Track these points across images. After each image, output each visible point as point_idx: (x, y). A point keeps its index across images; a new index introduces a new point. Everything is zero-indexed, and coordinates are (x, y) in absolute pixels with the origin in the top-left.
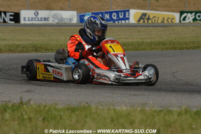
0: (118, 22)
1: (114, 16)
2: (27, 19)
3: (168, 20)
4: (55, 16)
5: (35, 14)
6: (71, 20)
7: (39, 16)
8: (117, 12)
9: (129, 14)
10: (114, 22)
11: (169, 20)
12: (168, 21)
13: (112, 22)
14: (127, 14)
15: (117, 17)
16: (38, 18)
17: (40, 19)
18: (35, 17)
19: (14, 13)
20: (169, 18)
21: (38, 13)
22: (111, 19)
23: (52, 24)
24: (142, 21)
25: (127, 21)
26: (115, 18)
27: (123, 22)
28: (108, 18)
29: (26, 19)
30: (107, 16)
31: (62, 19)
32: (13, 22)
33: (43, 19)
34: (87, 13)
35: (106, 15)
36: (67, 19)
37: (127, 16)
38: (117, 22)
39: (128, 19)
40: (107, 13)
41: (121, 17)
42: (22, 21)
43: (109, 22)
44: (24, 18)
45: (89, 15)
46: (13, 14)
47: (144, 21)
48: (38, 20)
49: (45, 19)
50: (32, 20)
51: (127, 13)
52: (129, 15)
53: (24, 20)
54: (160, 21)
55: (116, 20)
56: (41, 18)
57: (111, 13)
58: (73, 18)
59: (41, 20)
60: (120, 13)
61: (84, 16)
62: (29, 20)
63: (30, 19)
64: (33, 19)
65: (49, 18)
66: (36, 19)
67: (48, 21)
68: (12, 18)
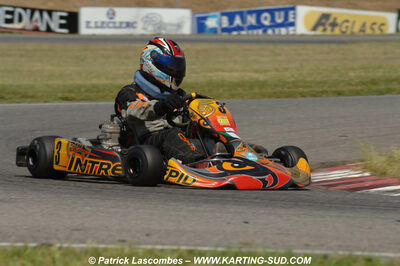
0: (274, 31)
1: (266, 18)
2: (92, 25)
4: (147, 20)
5: (108, 14)
6: (179, 26)
7: (117, 19)
8: (272, 12)
9: (295, 14)
11: (375, 27)
12: (373, 29)
13: (260, 32)
14: (291, 16)
15: (271, 21)
16: (115, 23)
17: (117, 25)
18: (107, 20)
19: (69, 13)
20: (375, 24)
21: (114, 14)
22: (260, 25)
23: (143, 35)
24: (321, 28)
25: (291, 28)
26: (267, 23)
27: (283, 31)
28: (254, 22)
29: (90, 25)
30: (251, 20)
31: (161, 25)
32: (65, 31)
33: (124, 25)
34: (211, 14)
35: (249, 17)
36: (172, 25)
37: (291, 20)
38: (270, 32)
39: (292, 24)
40: (250, 13)
41: (279, 21)
42: (84, 30)
43: (255, 31)
44: (88, 23)
45: (216, 16)
46: (65, 14)
47: (325, 30)
48: (115, 27)
49: (129, 25)
50: (102, 27)
51: (291, 12)
52: (294, 18)
53: (88, 27)
54: (356, 29)
55: (270, 27)
56: (121, 23)
57: (259, 13)
58: (182, 22)
59: (120, 27)
60: (277, 14)
61: (205, 18)
62: (97, 27)
63: (99, 25)
64: (105, 25)
65: (135, 23)
66: (110, 25)
67: (134, 28)
68: (64, 22)
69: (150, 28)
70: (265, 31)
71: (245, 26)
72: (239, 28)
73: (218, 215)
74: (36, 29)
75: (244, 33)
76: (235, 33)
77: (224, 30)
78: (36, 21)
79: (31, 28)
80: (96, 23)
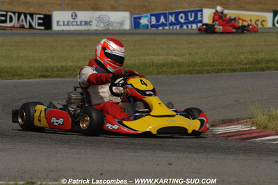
0: (187, 27)
1: (182, 17)
2: (61, 23)
3: (257, 22)
4: (99, 19)
5: (72, 16)
7: (78, 19)
8: (186, 13)
9: (202, 14)
11: (259, 23)
12: (257, 24)
13: (178, 27)
14: (199, 16)
15: (185, 20)
16: (77, 22)
17: (79, 23)
18: (72, 20)
19: (45, 15)
20: (258, 20)
21: (76, 15)
22: (178, 22)
23: (96, 30)
25: (199, 25)
26: (182, 21)
27: (194, 26)
28: (173, 20)
29: (60, 23)
30: (172, 19)
31: (109, 23)
32: (43, 28)
33: (83, 23)
34: (144, 15)
35: (170, 17)
37: (199, 19)
38: (185, 27)
39: (201, 21)
40: (171, 14)
41: (191, 19)
42: (55, 27)
43: (175, 27)
44: (58, 22)
45: (147, 16)
46: (42, 16)
48: (77, 25)
49: (86, 23)
50: (68, 25)
51: (199, 13)
52: (202, 17)
53: (58, 24)
55: (185, 23)
56: (81, 22)
57: (177, 14)
58: (124, 21)
59: (81, 25)
60: (189, 14)
61: (140, 18)
62: (64, 25)
63: (66, 23)
64: (70, 23)
65: (91, 21)
66: (74, 23)
67: (91, 25)
68: (41, 21)
69: (102, 25)
70: (181, 27)
71: (168, 23)
72: (163, 25)
73: (151, 159)
74: (22, 27)
75: (167, 28)
76: (160, 28)
77: (152, 26)
78: (22, 21)
79: (18, 26)
80: (64, 22)
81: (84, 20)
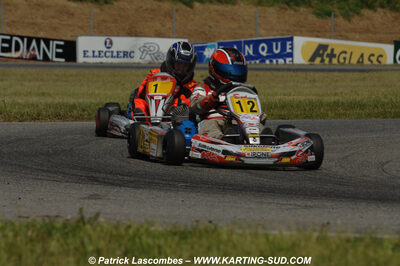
0: (271, 61)
1: (263, 49)
2: (90, 54)
3: (372, 58)
4: (145, 49)
5: (106, 43)
7: (115, 48)
8: (269, 42)
9: (292, 44)
10: (263, 61)
11: (374, 59)
12: (371, 61)
13: (258, 62)
14: (288, 47)
15: (268, 52)
16: (112, 52)
17: (115, 54)
18: (105, 49)
19: (66, 42)
20: (373, 55)
21: (111, 43)
22: (257, 56)
23: (139, 63)
24: (318, 60)
25: (288, 60)
26: (264, 54)
27: (281, 61)
28: (251, 53)
29: (87, 54)
30: (249, 50)
31: (159, 55)
32: (63, 60)
33: (122, 54)
34: (209, 44)
35: (247, 47)
37: (289, 51)
38: (267, 62)
39: (291, 55)
40: (248, 43)
41: (277, 52)
42: (81, 59)
43: (253, 62)
44: (85, 52)
45: (214, 46)
46: (62, 43)
47: (323, 61)
48: (112, 57)
49: (126, 54)
50: (99, 56)
51: (289, 43)
52: (292, 48)
53: (85, 56)
54: (354, 61)
55: (267, 57)
56: (118, 53)
57: (256, 44)
59: (118, 56)
60: (274, 44)
61: (203, 48)
62: (94, 56)
63: (97, 54)
64: (103, 54)
65: (133, 52)
66: (108, 54)
67: (132, 57)
68: (60, 51)
69: (148, 58)
74: (34, 58)
78: (34, 49)
79: (28, 57)
80: (94, 52)
81: (122, 50)
